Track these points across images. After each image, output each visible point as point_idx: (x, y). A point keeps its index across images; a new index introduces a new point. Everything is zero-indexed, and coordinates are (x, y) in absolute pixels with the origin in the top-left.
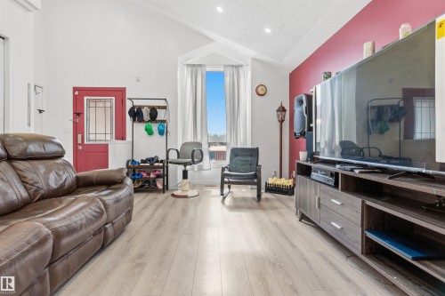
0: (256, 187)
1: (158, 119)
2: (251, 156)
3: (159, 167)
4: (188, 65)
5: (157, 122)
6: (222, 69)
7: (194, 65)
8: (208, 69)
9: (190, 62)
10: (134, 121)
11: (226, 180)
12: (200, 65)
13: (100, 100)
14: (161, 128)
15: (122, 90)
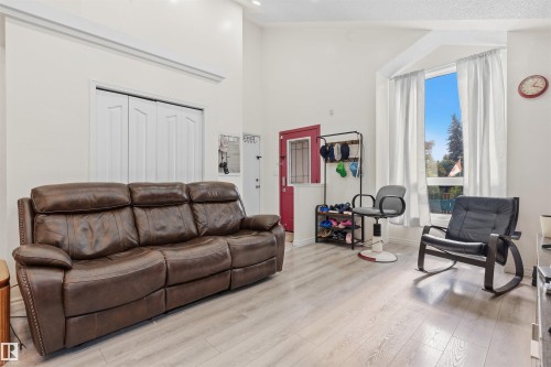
0: (483, 271)
1: (350, 156)
2: (498, 212)
3: (348, 216)
4: (397, 78)
5: (350, 160)
6: (453, 69)
7: (406, 76)
8: (428, 75)
9: (399, 73)
10: (326, 161)
11: (428, 247)
12: (415, 73)
13: (299, 142)
14: (354, 168)
15: (317, 128)
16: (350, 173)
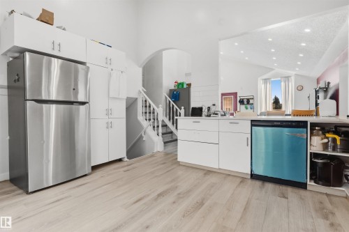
5: (250, 104)
6: (280, 79)
7: (265, 79)
10: (241, 104)
12: (268, 79)
14: (251, 107)
15: (236, 93)
16: (249, 109)
